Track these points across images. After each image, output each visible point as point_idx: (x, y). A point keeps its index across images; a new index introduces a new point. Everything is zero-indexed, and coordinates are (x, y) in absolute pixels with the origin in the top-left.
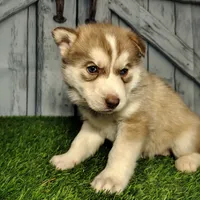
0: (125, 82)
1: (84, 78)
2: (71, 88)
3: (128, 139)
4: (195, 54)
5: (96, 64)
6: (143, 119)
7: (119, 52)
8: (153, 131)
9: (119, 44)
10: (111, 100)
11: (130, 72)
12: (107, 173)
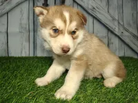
0: (74, 39)
1: (51, 36)
2: (45, 41)
3: (77, 69)
4: (119, 23)
5: (58, 27)
6: (85, 59)
7: (71, 21)
8: (90, 65)
9: (71, 17)
10: (65, 49)
11: (77, 33)
12: (64, 88)
